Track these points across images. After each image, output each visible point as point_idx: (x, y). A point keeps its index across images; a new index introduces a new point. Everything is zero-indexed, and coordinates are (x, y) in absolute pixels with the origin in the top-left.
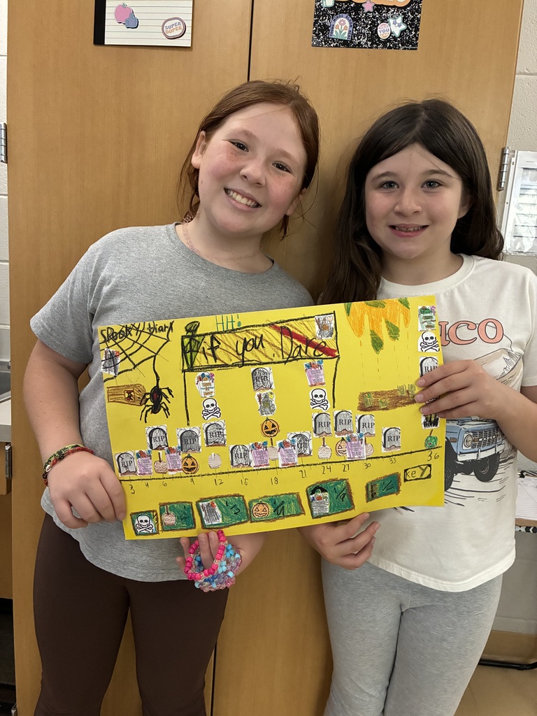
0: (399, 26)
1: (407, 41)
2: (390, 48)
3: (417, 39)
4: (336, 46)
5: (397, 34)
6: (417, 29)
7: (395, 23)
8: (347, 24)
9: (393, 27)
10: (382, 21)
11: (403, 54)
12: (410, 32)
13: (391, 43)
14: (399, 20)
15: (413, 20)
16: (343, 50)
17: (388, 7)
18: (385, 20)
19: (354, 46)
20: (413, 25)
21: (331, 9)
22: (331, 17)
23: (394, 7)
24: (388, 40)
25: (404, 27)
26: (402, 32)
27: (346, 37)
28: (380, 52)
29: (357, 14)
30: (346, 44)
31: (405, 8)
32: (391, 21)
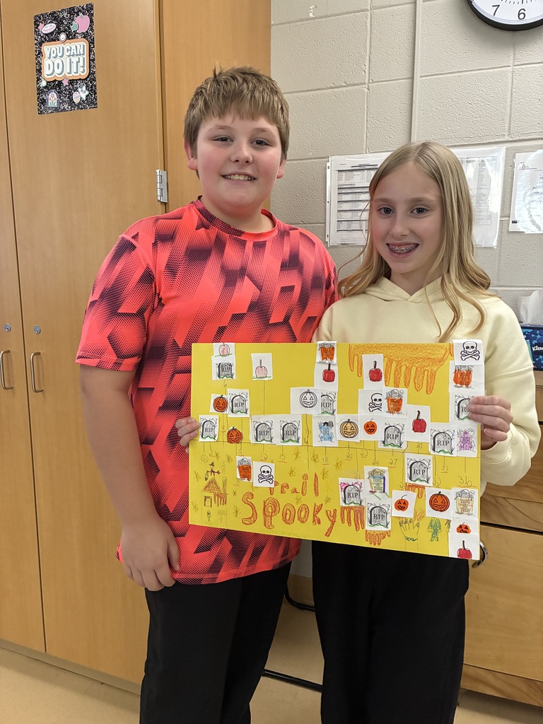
0: (85, 92)
1: (91, 102)
2: (82, 109)
3: (96, 99)
4: (51, 112)
5: (84, 98)
6: (95, 93)
7: (82, 91)
8: (56, 97)
9: (81, 94)
10: (75, 91)
11: (90, 112)
12: (92, 95)
13: (81, 105)
14: (84, 88)
15: (92, 87)
16: (55, 114)
17: (76, 80)
18: (76, 90)
19: (62, 111)
20: (92, 90)
21: (45, 87)
22: (46, 93)
23: (80, 79)
24: (80, 103)
25: (87, 93)
26: (87, 96)
27: (56, 105)
28: (76, 111)
29: (60, 88)
30: (57, 110)
31: (86, 79)
32: (79, 89)
